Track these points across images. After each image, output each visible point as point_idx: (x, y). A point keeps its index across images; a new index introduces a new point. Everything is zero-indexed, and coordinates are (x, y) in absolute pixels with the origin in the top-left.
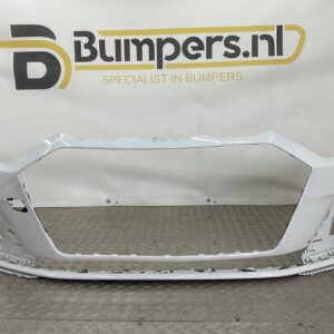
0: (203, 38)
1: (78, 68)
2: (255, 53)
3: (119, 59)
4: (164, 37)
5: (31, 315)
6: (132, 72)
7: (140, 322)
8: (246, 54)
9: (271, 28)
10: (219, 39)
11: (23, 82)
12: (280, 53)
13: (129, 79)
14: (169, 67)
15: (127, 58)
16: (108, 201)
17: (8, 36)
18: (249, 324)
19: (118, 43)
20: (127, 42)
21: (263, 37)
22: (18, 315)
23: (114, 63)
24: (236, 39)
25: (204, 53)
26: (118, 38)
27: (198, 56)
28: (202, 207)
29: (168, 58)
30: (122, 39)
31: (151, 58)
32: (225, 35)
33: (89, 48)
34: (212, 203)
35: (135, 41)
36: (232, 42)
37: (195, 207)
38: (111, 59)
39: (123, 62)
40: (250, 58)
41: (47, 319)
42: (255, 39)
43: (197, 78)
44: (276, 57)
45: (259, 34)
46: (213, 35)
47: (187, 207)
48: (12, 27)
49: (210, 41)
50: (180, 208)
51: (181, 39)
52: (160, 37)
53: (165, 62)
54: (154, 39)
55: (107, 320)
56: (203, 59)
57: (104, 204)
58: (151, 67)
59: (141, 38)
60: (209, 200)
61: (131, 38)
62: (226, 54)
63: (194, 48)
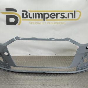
0: (55, 13)
1: (23, 20)
2: (68, 17)
3: (34, 18)
4: (45, 13)
5: (15, 84)
6: (37, 21)
7: (43, 85)
8: (66, 18)
9: (72, 11)
10: (59, 13)
11: (8, 23)
12: (75, 18)
13: (36, 23)
14: (46, 20)
15: (36, 18)
16: (30, 55)
17: (5, 11)
18: (71, 86)
19: (33, 14)
20: (36, 14)
21: (71, 13)
22: (11, 84)
23: (32, 19)
24: (64, 14)
25: (55, 17)
26: (33, 12)
27: (54, 18)
28: (54, 56)
29: (46, 18)
30: (35, 13)
31: (42, 18)
32: (61, 13)
33: (26, 15)
34: (57, 55)
35: (38, 14)
36: (63, 15)
37: (52, 56)
38: (31, 18)
39: (35, 19)
40: (67, 19)
41: (19, 85)
42: (68, 14)
43: (54, 23)
44: (74, 19)
45: (70, 12)
46: (58, 13)
47: (50, 56)
48: (6, 9)
49: (57, 14)
50: (49, 56)
51: (50, 13)
52: (44, 12)
53: (45, 19)
54: (43, 13)
55: (35, 85)
56: (55, 18)
57: (29, 55)
58: (42, 20)
59: (39, 13)
60: (56, 55)
61: (37, 12)
62: (61, 18)
63: (53, 16)
